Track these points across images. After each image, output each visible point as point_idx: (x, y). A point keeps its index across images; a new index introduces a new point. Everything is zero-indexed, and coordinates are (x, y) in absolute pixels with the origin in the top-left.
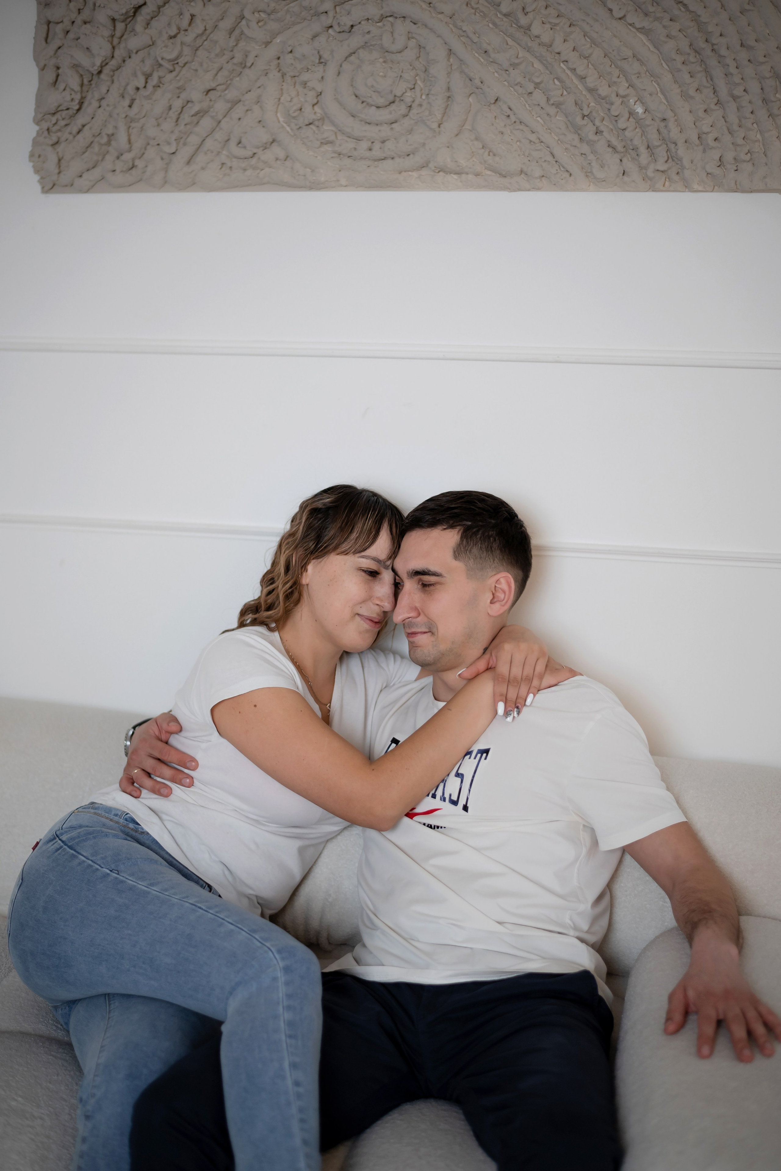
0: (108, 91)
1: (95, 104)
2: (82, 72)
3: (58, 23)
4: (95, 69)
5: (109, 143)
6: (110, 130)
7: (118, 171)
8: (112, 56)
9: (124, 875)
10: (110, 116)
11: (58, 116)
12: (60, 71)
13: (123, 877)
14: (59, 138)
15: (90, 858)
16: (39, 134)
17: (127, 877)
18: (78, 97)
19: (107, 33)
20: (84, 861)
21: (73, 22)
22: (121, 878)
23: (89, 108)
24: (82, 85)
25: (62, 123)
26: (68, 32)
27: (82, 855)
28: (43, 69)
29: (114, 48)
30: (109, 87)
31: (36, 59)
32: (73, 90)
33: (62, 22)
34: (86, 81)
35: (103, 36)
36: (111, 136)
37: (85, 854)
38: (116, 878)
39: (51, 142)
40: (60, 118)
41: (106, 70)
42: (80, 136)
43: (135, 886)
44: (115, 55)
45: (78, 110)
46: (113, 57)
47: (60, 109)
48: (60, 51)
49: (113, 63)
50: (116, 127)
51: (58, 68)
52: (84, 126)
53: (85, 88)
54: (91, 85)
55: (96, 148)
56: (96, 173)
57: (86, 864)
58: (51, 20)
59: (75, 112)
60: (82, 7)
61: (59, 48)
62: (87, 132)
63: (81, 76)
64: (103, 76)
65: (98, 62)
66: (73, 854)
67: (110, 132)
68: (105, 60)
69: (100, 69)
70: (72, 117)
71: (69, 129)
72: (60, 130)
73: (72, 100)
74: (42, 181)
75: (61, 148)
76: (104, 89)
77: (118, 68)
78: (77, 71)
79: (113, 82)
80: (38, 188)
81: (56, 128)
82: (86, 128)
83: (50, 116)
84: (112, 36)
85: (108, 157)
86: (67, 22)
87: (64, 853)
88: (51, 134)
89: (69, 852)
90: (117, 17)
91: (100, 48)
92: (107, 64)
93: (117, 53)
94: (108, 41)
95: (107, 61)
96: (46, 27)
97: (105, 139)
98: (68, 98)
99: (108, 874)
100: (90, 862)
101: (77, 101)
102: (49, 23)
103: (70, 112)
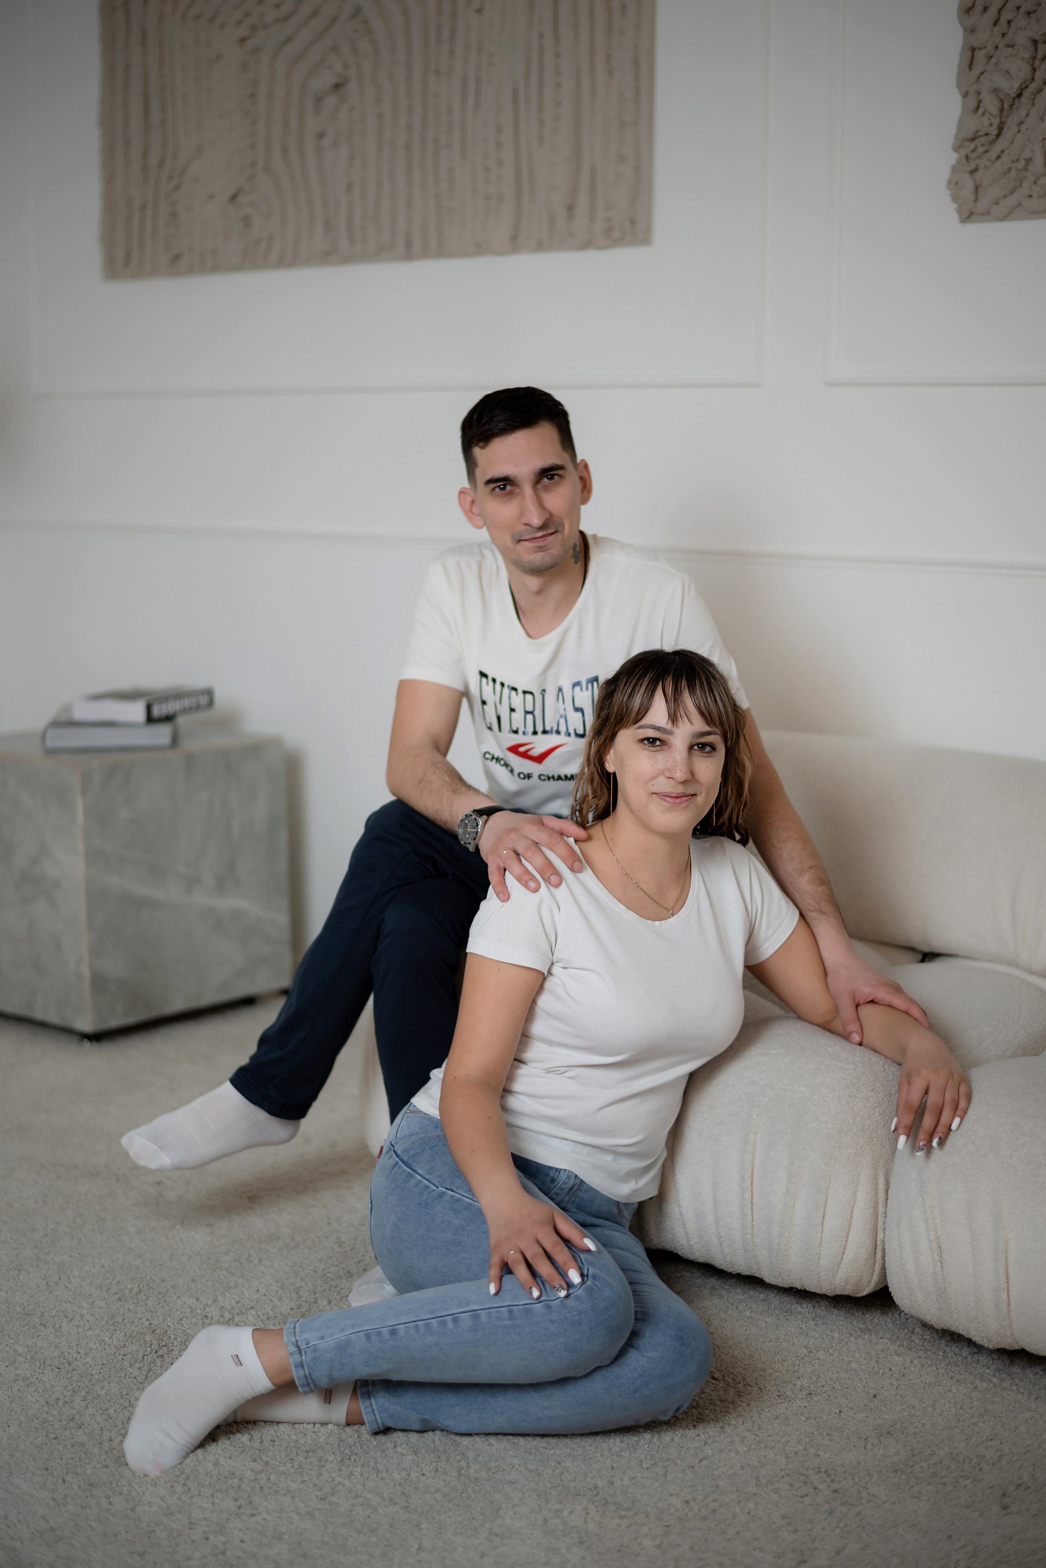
0: (1028, 114)
1: (1015, 129)
2: (1002, 97)
3: (981, 49)
4: (1013, 92)
5: (1026, 169)
6: (1027, 154)
7: (1034, 196)
8: (1031, 78)
9: (460, 1192)
10: (1029, 139)
11: (977, 142)
12: (981, 97)
13: (459, 1194)
14: (977, 166)
15: (426, 1176)
16: (959, 161)
17: (464, 1193)
18: (996, 122)
19: (1027, 55)
20: (420, 1181)
21: (997, 47)
22: (457, 1195)
23: (1007, 134)
24: (1002, 110)
25: (981, 150)
26: (991, 57)
27: (419, 1174)
28: (965, 95)
29: (1034, 70)
30: (1029, 111)
31: (959, 86)
32: (991, 114)
33: (985, 47)
34: (1006, 106)
35: (1023, 59)
36: (1029, 161)
37: (420, 1172)
38: (452, 1196)
39: (969, 169)
40: (979, 144)
41: (1027, 93)
42: (999, 163)
43: (471, 1204)
44: (1036, 77)
45: (998, 135)
46: (1033, 79)
47: (979, 134)
48: (982, 77)
49: (1034, 86)
50: (1033, 151)
51: (979, 94)
52: (1002, 152)
53: (1005, 113)
54: (1012, 109)
55: (1013, 173)
56: (1012, 200)
57: (422, 1185)
58: (976, 46)
59: (994, 137)
60: (1006, 32)
61: (982, 73)
62: (1005, 158)
63: (1002, 100)
64: (1023, 100)
65: (1016, 84)
66: (409, 1173)
67: (1027, 157)
68: (1025, 82)
69: (1019, 92)
70: (992, 143)
71: (987, 156)
72: (979, 157)
73: (991, 125)
74: (959, 211)
75: (978, 175)
76: (1023, 113)
77: (1040, 91)
78: (997, 96)
79: (1033, 104)
80: (956, 217)
81: (975, 154)
82: (1006, 153)
83: (968, 143)
84: (1034, 58)
85: (1025, 183)
86: (990, 47)
87: (400, 1172)
88: (970, 161)
89: (406, 1170)
90: (1037, 38)
91: (1020, 70)
92: (1027, 87)
93: (1038, 75)
94: (1028, 63)
95: (1027, 83)
96: (970, 54)
97: (1022, 164)
98: (987, 123)
99: (444, 1192)
100: (426, 1182)
101: (995, 126)
102: (973, 50)
103: (990, 138)
